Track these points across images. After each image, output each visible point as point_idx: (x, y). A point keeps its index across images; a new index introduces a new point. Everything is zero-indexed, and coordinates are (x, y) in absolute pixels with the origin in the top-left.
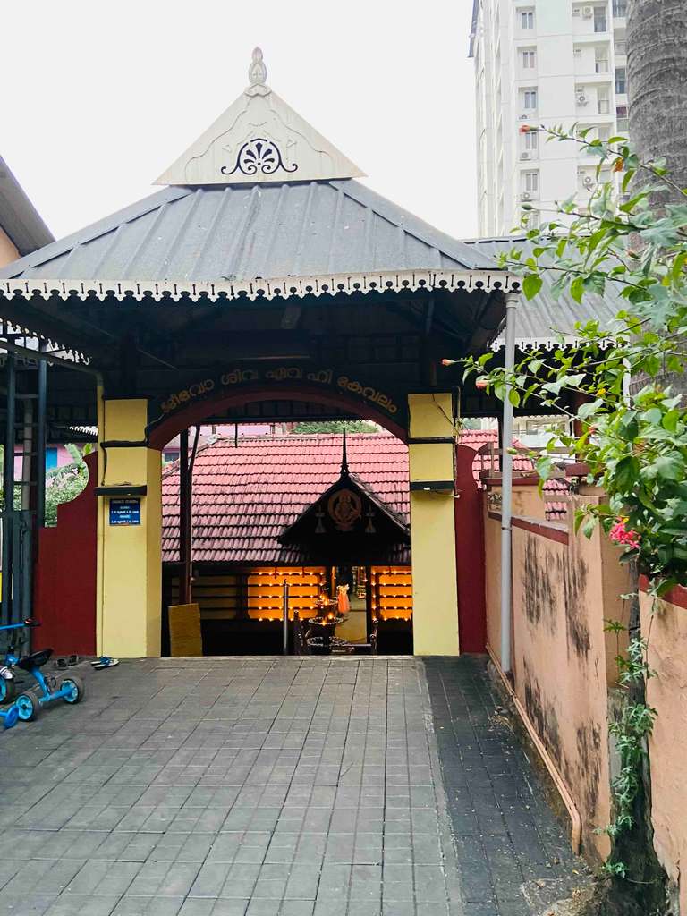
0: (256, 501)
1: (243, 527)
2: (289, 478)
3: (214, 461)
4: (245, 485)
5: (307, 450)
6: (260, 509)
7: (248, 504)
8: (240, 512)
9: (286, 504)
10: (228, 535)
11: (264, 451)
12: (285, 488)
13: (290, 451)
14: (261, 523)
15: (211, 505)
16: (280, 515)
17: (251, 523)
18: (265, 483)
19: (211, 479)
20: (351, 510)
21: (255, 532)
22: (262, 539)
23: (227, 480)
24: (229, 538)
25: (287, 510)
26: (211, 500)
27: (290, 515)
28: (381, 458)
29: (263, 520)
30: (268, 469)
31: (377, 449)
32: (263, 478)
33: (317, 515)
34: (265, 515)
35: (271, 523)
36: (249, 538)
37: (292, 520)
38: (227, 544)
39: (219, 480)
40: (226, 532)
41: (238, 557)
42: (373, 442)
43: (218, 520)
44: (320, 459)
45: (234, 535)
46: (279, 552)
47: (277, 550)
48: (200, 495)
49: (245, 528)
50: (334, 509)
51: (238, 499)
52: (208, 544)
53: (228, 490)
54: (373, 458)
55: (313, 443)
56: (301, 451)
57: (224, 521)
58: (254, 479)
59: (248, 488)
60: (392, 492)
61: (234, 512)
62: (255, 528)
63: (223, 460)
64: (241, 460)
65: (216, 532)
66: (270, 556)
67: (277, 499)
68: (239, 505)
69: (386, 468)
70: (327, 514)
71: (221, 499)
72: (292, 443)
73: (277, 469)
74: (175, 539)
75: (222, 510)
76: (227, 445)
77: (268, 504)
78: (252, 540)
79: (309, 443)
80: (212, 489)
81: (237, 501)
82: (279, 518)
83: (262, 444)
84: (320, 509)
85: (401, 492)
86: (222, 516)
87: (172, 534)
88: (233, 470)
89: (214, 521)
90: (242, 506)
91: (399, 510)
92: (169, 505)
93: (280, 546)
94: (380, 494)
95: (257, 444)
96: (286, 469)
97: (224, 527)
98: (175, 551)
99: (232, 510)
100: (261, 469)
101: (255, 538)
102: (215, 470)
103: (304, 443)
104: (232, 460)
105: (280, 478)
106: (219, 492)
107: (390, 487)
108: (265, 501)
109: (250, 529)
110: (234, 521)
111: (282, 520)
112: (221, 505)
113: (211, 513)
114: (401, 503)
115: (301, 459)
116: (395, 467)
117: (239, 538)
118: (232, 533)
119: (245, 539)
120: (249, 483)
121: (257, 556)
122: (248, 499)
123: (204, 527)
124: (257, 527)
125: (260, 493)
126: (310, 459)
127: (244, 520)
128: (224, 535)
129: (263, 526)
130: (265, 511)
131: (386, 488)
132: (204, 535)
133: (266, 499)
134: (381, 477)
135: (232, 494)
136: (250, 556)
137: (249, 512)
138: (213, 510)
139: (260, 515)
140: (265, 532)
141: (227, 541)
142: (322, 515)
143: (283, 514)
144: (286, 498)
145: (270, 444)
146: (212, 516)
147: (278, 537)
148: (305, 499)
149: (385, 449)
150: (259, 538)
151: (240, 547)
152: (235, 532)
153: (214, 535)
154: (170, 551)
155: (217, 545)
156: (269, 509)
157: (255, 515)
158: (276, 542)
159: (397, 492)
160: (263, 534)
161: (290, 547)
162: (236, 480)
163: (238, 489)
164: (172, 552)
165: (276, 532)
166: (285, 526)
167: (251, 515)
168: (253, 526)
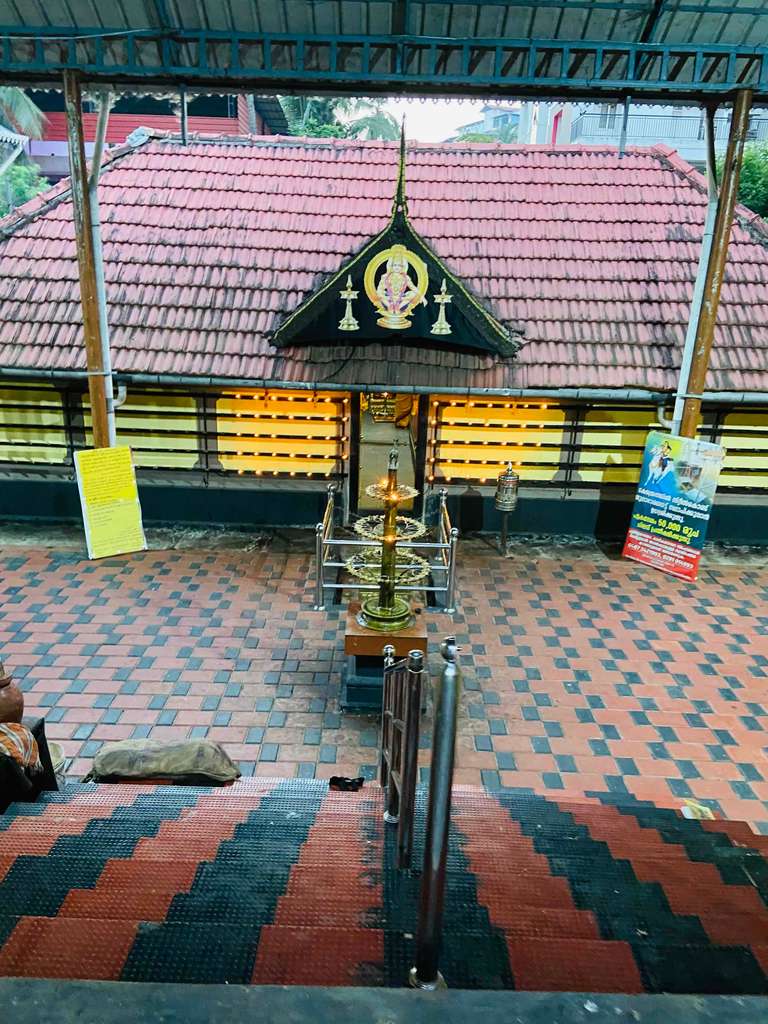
0: (226, 261)
1: (204, 309)
2: (284, 222)
3: (145, 179)
4: (204, 229)
5: (317, 169)
6: (233, 279)
7: (212, 267)
8: (197, 282)
9: (282, 271)
10: (177, 325)
11: (236, 166)
12: (278, 240)
13: (284, 168)
14: (237, 304)
15: (143, 264)
16: (271, 291)
17: (218, 304)
18: (241, 228)
19: (139, 214)
20: (408, 289)
21: (227, 321)
22: (240, 335)
23: (170, 217)
24: (180, 330)
25: (285, 281)
26: (142, 254)
27: (289, 292)
28: (451, 191)
29: (240, 300)
30: (245, 201)
31: (442, 175)
32: (236, 219)
33: (344, 295)
34: (244, 290)
35: (255, 305)
36: (217, 331)
37: (293, 302)
38: (177, 341)
39: (156, 216)
40: (174, 317)
41: (199, 365)
42: (435, 159)
43: (157, 296)
44: (340, 188)
45: (187, 324)
46: (273, 361)
47: (270, 357)
48: (122, 243)
49: (208, 312)
50: (377, 285)
51: (192, 256)
52: (140, 339)
53: (173, 237)
54: (437, 191)
55: (325, 156)
56: (305, 169)
57: (170, 295)
58: (220, 218)
59: (211, 236)
60: (472, 258)
61: (185, 281)
62: (227, 313)
63: (161, 179)
64: (195, 180)
65: (155, 318)
66: (256, 368)
67: (264, 260)
68: (195, 267)
69: (460, 210)
70: (363, 295)
71: (160, 254)
72: (286, 153)
73: (263, 202)
74: (79, 325)
75: (164, 275)
76: (168, 149)
77: (248, 269)
78: (221, 335)
79: (317, 155)
80: (142, 234)
81: (191, 260)
82: (269, 298)
83: (232, 152)
84: (349, 283)
85: (489, 258)
86: (164, 286)
87: (71, 316)
88: (180, 199)
89: (150, 295)
90: (199, 269)
91: (486, 292)
92: (64, 259)
93: (273, 351)
94: (450, 261)
95: (223, 151)
96: (278, 203)
97: (168, 307)
98: (81, 348)
99: (183, 276)
100: (232, 200)
101: (226, 332)
102: (147, 197)
103: (310, 155)
104: (177, 180)
105: (268, 221)
106: (155, 241)
107: (466, 247)
108: (242, 263)
109: (217, 314)
110: (187, 297)
111: (275, 302)
112: (161, 265)
113: (143, 279)
114: (489, 278)
115: (306, 186)
116: (475, 210)
117: (198, 330)
118: (184, 320)
119: (208, 332)
120: (212, 227)
121: (232, 367)
122: (210, 256)
123: (132, 306)
124: (231, 311)
125: (233, 247)
126: (321, 187)
127: (205, 298)
128: (169, 324)
129: (240, 311)
130: (243, 281)
131: (460, 248)
132: (132, 321)
133: (244, 258)
134: (451, 229)
135: (182, 245)
136: (219, 367)
137: (213, 282)
138: (148, 274)
139: (235, 289)
140: (246, 322)
141: (175, 333)
142: (354, 295)
143: (275, 290)
144: (281, 260)
145: (246, 152)
146: (146, 285)
147: (270, 333)
148: (315, 263)
149: (458, 175)
150: (235, 332)
151: (199, 349)
152: (191, 320)
153: (149, 323)
154: (70, 346)
155: (158, 340)
156: (251, 279)
157: (226, 288)
158: (266, 341)
159: (481, 258)
160: (242, 327)
161: (291, 353)
162: (187, 219)
163: (191, 237)
164: (75, 350)
165: (265, 323)
166: (282, 313)
167: (217, 289)
168: (223, 310)
